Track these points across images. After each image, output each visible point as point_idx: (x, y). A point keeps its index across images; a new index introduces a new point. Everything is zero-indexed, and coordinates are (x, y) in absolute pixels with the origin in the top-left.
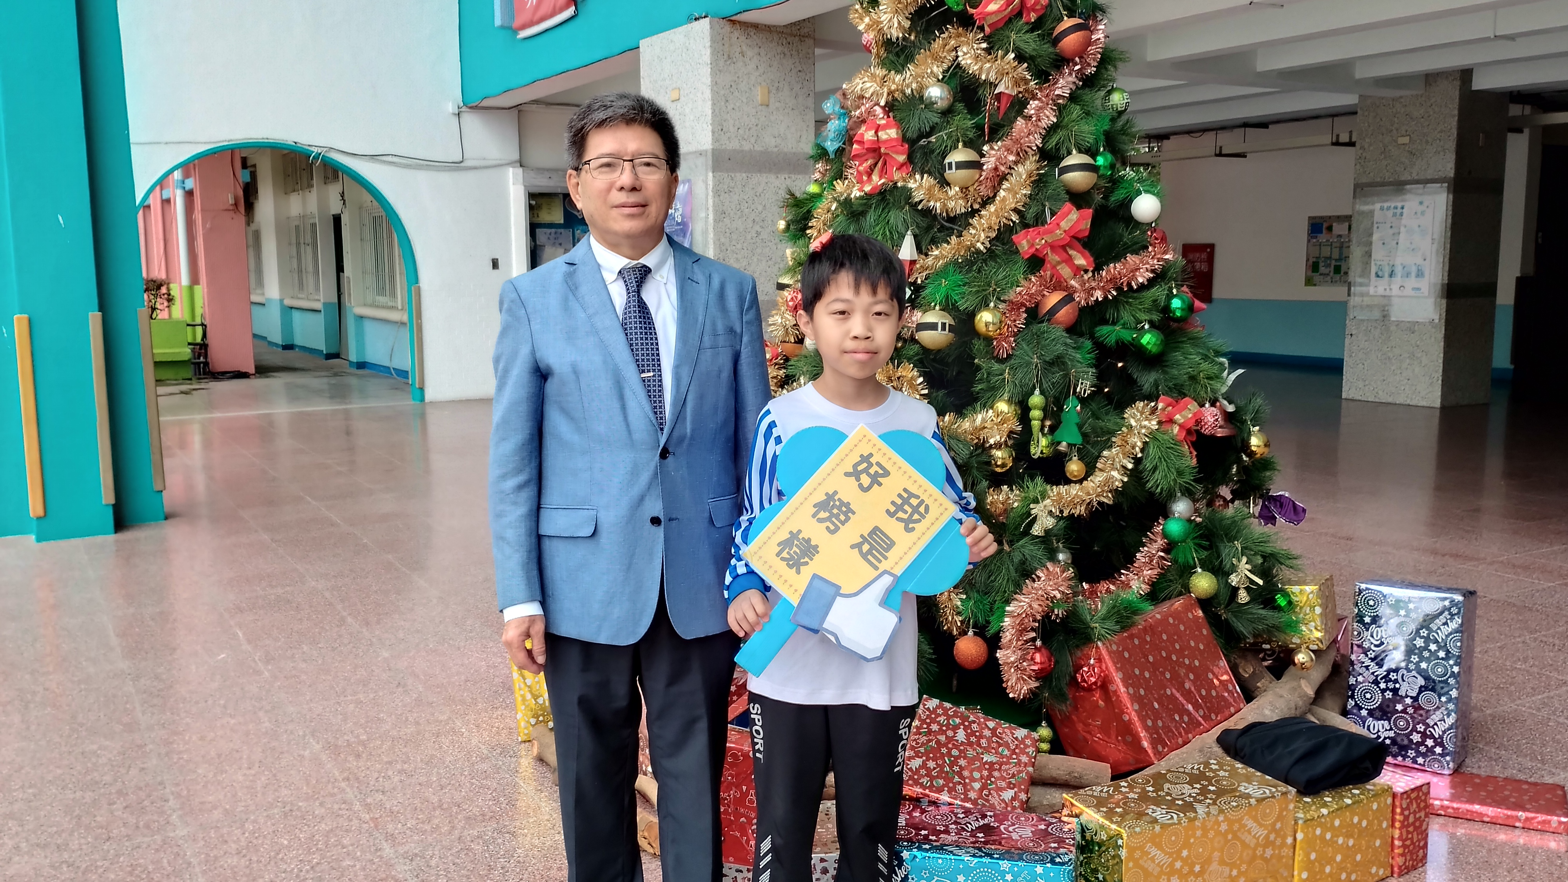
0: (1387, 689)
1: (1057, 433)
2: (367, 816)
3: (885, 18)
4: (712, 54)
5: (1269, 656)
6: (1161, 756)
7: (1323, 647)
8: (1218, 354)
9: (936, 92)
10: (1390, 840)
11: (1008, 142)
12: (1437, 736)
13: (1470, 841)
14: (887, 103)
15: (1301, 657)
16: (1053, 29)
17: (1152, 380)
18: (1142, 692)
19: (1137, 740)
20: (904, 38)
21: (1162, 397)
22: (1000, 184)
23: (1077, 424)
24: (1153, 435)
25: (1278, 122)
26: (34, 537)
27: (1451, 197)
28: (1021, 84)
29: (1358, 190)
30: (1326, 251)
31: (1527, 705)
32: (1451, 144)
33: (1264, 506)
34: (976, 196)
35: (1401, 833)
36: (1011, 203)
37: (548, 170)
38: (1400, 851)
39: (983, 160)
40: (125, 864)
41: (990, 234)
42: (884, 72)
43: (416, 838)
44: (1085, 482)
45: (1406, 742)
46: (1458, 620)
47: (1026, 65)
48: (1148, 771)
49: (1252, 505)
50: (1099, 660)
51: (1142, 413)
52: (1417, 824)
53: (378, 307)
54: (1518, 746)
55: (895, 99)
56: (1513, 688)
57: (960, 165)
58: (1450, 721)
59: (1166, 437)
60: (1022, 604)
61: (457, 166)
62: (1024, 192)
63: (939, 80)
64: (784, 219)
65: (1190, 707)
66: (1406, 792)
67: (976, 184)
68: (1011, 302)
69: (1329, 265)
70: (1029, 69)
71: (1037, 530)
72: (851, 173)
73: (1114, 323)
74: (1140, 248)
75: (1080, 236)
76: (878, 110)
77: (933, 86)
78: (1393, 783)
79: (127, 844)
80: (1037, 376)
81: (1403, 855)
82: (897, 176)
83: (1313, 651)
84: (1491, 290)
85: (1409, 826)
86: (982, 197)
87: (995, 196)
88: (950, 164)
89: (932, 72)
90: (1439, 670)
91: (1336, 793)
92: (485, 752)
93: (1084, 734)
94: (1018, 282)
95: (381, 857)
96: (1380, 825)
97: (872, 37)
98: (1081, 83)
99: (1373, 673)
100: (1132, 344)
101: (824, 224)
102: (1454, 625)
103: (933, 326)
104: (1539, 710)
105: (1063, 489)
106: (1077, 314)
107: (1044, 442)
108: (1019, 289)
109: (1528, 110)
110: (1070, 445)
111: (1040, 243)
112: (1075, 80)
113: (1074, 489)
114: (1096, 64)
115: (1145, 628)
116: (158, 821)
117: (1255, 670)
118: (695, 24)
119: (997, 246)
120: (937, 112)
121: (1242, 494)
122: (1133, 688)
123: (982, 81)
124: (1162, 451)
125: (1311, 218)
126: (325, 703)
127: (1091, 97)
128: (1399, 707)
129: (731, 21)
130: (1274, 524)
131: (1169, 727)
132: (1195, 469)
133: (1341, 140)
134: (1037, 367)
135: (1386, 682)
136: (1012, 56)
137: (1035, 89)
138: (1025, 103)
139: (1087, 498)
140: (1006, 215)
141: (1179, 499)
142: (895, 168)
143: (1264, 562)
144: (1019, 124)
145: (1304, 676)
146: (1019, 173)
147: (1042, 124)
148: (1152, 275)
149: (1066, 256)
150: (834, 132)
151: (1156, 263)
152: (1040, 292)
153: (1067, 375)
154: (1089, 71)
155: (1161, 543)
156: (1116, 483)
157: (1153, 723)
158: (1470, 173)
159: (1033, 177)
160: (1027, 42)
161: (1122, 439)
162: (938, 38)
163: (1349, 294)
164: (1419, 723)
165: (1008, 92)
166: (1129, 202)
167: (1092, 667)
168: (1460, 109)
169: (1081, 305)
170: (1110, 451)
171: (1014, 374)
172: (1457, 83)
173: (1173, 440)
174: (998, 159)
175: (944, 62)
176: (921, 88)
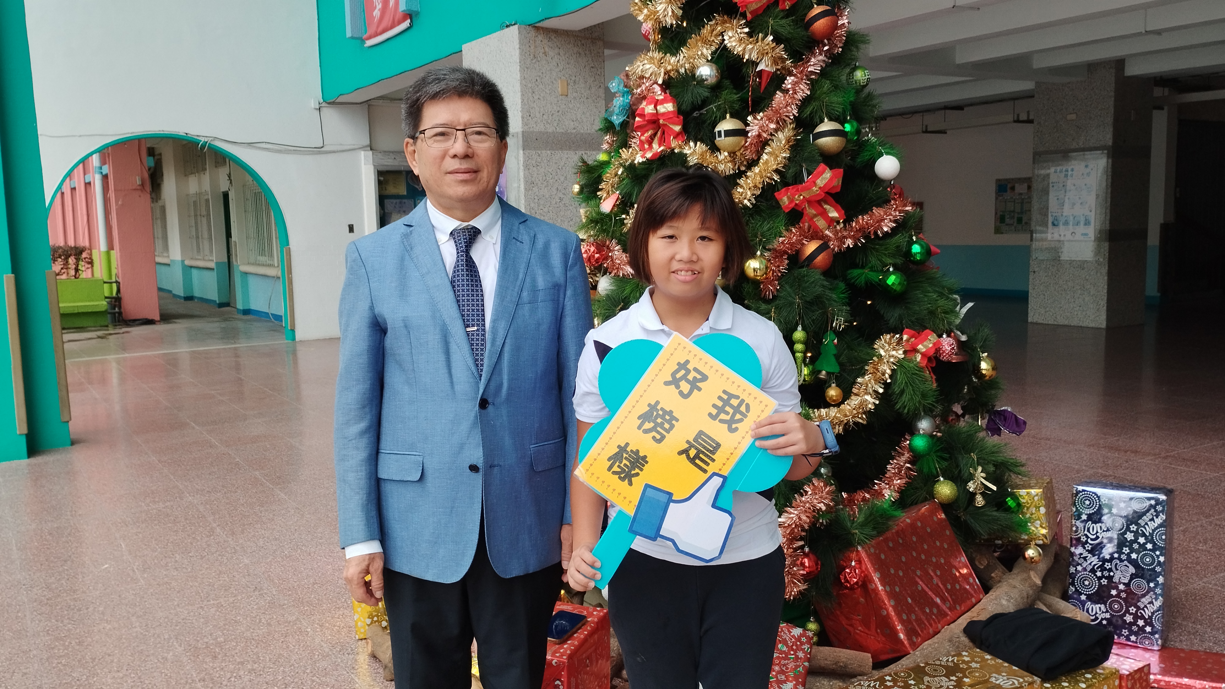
0: (1103, 576)
1: (817, 363)
3: (660, 8)
4: (521, 54)
5: (999, 548)
6: (915, 646)
7: (1047, 542)
8: (952, 291)
9: (706, 71)
11: (769, 112)
12: (1147, 617)
14: (664, 81)
15: (1030, 553)
16: (806, 15)
17: (896, 315)
18: (897, 589)
19: (895, 633)
20: (677, 24)
21: (906, 330)
22: (763, 148)
23: (835, 355)
24: (900, 363)
25: (972, 105)
27: (1110, 161)
28: (779, 62)
29: (1037, 157)
30: (1010, 207)
32: (1110, 120)
33: (990, 420)
34: (743, 159)
36: (773, 165)
37: (393, 152)
39: (748, 128)
41: (755, 192)
42: (661, 55)
44: (842, 406)
45: (1120, 622)
46: (1163, 517)
47: (782, 46)
48: (905, 662)
49: (980, 419)
50: (859, 562)
51: (890, 344)
53: (259, 265)
54: (1211, 620)
55: (670, 78)
57: (728, 133)
58: (1158, 603)
59: (911, 365)
60: (792, 516)
61: (319, 150)
62: (784, 155)
63: (708, 61)
64: (578, 183)
65: (938, 600)
66: (1130, 674)
67: (742, 150)
68: (774, 250)
69: (1013, 217)
70: (786, 50)
72: (634, 143)
73: (863, 267)
74: (884, 202)
75: (834, 191)
76: (657, 89)
77: (703, 65)
78: (1119, 665)
80: (799, 314)
82: (674, 144)
83: (1039, 546)
84: (1143, 234)
86: (747, 160)
87: (759, 159)
88: (720, 132)
89: (702, 54)
90: (1148, 560)
91: (1072, 678)
93: (847, 627)
94: (781, 233)
97: (650, 26)
98: (830, 61)
99: (1090, 564)
100: (879, 285)
101: (613, 187)
102: (1158, 521)
105: (823, 411)
106: (832, 259)
107: (805, 372)
108: (781, 239)
109: (1167, 91)
110: (828, 373)
111: (799, 198)
112: (825, 59)
113: (833, 412)
114: (841, 45)
115: (897, 532)
117: (989, 562)
118: (507, 30)
119: (762, 202)
120: (707, 88)
121: (971, 410)
122: (889, 586)
123: (745, 60)
124: (908, 377)
125: (998, 181)
126: (190, 607)
127: (838, 74)
128: (1114, 592)
129: (536, 28)
130: (1000, 435)
131: (921, 619)
132: (936, 391)
133: (1021, 119)
134: (798, 306)
135: (1102, 571)
136: (771, 38)
137: (791, 67)
138: (783, 79)
139: (845, 419)
140: (769, 175)
141: (923, 418)
142: (672, 137)
143: (996, 470)
144: (778, 97)
145: (1033, 569)
146: (779, 139)
147: (798, 96)
148: (894, 225)
149: (822, 209)
150: (620, 108)
151: (897, 215)
152: (800, 241)
153: (824, 313)
154: (836, 51)
155: (908, 456)
156: (869, 406)
157: (907, 617)
158: (1124, 142)
159: (791, 143)
160: (782, 25)
161: (874, 367)
162: (707, 24)
163: (1031, 240)
164: (1131, 606)
165: (768, 70)
166: (872, 163)
167: (853, 568)
168: (1115, 92)
169: (835, 252)
170: (864, 378)
171: (779, 313)
172: (1113, 71)
173: (917, 367)
174: (761, 127)
175: (712, 45)
176: (693, 67)
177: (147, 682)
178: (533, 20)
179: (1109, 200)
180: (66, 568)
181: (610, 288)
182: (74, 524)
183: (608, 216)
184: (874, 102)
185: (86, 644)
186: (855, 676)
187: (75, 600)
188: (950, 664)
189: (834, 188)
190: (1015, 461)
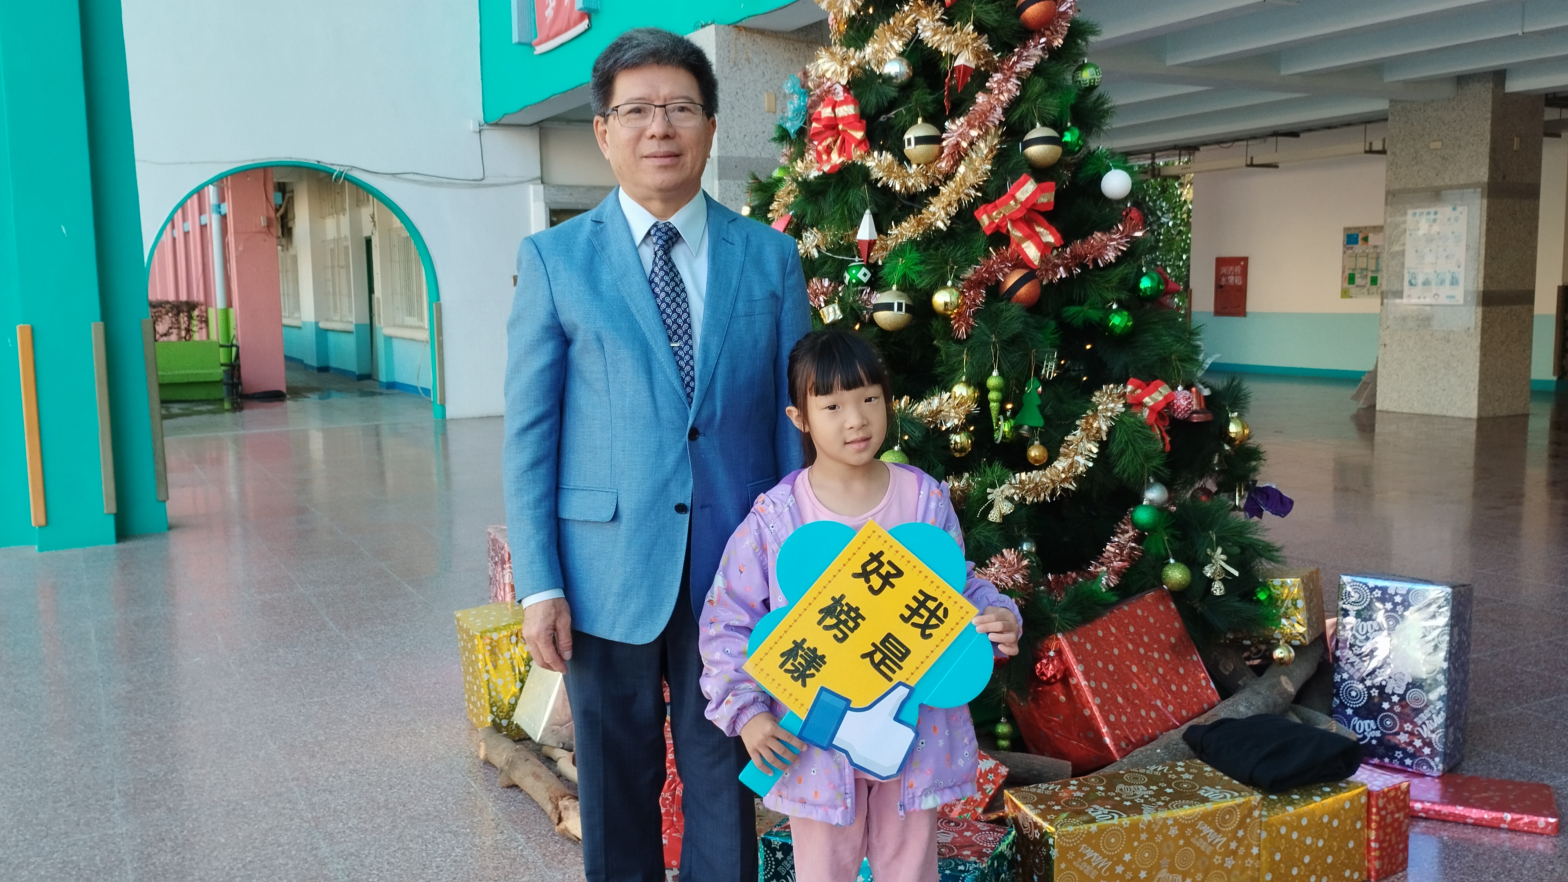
0: (1374, 686)
1: (1018, 416)
2: (310, 816)
5: (1255, 654)
6: (1124, 753)
7: (1307, 642)
9: (895, 67)
10: (1365, 842)
11: (970, 117)
12: (1425, 736)
13: (1457, 846)
14: (848, 82)
15: (1278, 653)
17: (1120, 362)
18: (1105, 686)
19: (1099, 736)
21: (1131, 379)
22: (961, 160)
23: (1039, 406)
24: (1119, 418)
25: (1309, 130)
26: (36, 547)
27: (1485, 202)
28: (983, 56)
29: (1389, 197)
30: (1362, 263)
31: (1534, 708)
32: (1484, 149)
33: (1250, 499)
34: (937, 172)
35: (1377, 836)
36: (972, 179)
37: (569, 186)
38: (1377, 853)
39: (944, 136)
40: (58, 860)
41: (950, 212)
42: (844, 49)
43: (355, 837)
44: (1048, 468)
45: (1393, 741)
46: (1447, 613)
48: (1108, 770)
49: (1237, 497)
50: (1059, 652)
51: (1110, 396)
52: (1396, 825)
53: (407, 327)
54: (1520, 749)
55: (854, 76)
56: (1520, 691)
57: (919, 140)
59: (1132, 420)
61: (478, 183)
62: (986, 167)
63: (898, 55)
64: (750, 204)
65: (1159, 703)
66: (1383, 792)
67: (936, 161)
68: (969, 279)
69: (1366, 276)
70: (990, 41)
71: (994, 516)
72: (810, 153)
73: (1081, 303)
74: (1109, 226)
75: (1043, 208)
76: (840, 89)
77: (891, 60)
79: (64, 841)
80: (995, 356)
81: (1380, 858)
82: (856, 154)
83: (1294, 646)
84: (1527, 298)
85: (1386, 826)
86: (942, 174)
87: (955, 172)
89: (891, 47)
91: (1305, 790)
92: (442, 752)
93: (1046, 730)
94: (978, 260)
95: (316, 856)
96: (1354, 823)
97: (833, 14)
99: (1358, 670)
100: (1099, 326)
101: (785, 207)
103: (889, 307)
104: (1546, 713)
105: (1025, 475)
106: (1038, 291)
107: (1005, 427)
110: (1032, 429)
111: (1000, 218)
112: (1040, 53)
114: (1063, 37)
115: (1110, 620)
116: (98, 819)
117: (1235, 667)
118: (702, 31)
119: (958, 224)
120: (895, 87)
121: (1227, 487)
122: (1095, 681)
123: (942, 54)
124: (1128, 436)
125: (1346, 229)
126: (290, 704)
128: (1386, 705)
129: (737, 26)
130: (1260, 517)
131: (1134, 723)
132: (1166, 453)
133: (1374, 148)
134: (995, 347)
135: (1372, 679)
136: (972, 27)
137: (998, 61)
138: (986, 76)
139: (1051, 485)
140: (966, 191)
141: (1150, 486)
142: (853, 146)
143: (1242, 553)
144: (981, 98)
145: (1285, 675)
146: (980, 149)
147: (1004, 97)
148: (1120, 254)
149: (1030, 232)
150: (794, 112)
151: (1124, 241)
152: (1001, 270)
153: (1027, 355)
154: (1056, 44)
155: (1131, 533)
156: (1081, 469)
157: (1116, 719)
158: (1504, 177)
159: (995, 152)
160: (987, 13)
161: (1087, 423)
162: (899, 11)
163: (1382, 304)
164: (1406, 723)
165: (968, 64)
166: (1098, 179)
167: (1051, 660)
168: (1493, 112)
169: (1044, 283)
170: (1074, 435)
171: (972, 355)
172: (1490, 85)
173: (1140, 422)
174: (960, 135)
175: (902, 36)
176: (881, 63)
177: (232, 779)
178: (734, 19)
179: (1483, 252)
180: (150, 660)
182: (165, 614)
184: (1106, 106)
187: (159, 694)
188: (1157, 773)
189: (1043, 204)
190: (1268, 545)
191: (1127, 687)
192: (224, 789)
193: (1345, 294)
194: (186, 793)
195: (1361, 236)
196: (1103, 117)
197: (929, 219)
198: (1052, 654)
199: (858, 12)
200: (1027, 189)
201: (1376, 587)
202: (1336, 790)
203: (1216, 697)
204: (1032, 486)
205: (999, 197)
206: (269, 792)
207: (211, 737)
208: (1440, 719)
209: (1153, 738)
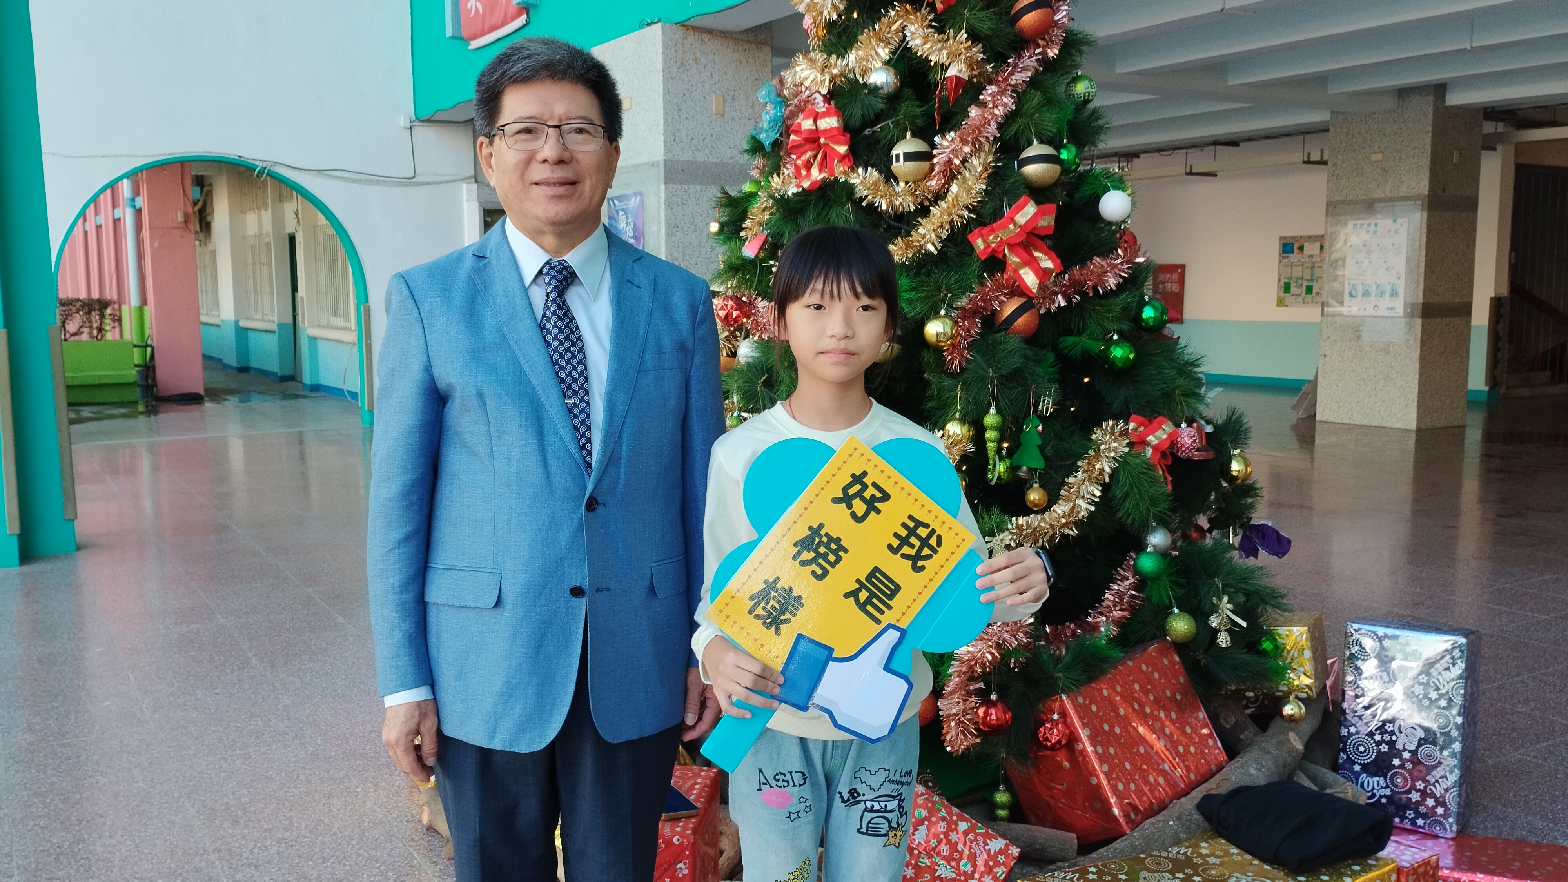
0: (1383, 741)
1: (1016, 457)
4: (664, 60)
5: (1253, 703)
6: (1134, 824)
7: (1314, 694)
9: (881, 77)
11: (962, 131)
12: (1438, 795)
14: (830, 91)
15: (1288, 710)
16: (1012, 6)
17: (1121, 397)
18: (1112, 751)
19: (1108, 806)
21: (1133, 416)
22: (953, 178)
23: (1039, 446)
24: (1123, 459)
25: (1250, 139)
27: (1425, 214)
28: (976, 66)
29: (1330, 208)
30: (1297, 271)
31: (1532, 754)
32: (1425, 161)
33: (1245, 537)
34: (926, 192)
36: (965, 199)
39: (935, 152)
41: (941, 234)
42: (825, 56)
44: (1047, 512)
45: (1404, 800)
46: (1461, 665)
48: (1118, 844)
49: (1231, 535)
50: (1064, 714)
51: (1111, 434)
53: (332, 328)
54: (1527, 802)
55: (836, 86)
56: (1515, 735)
57: (909, 157)
59: (1138, 461)
61: (409, 181)
62: (980, 187)
63: (884, 63)
64: (717, 221)
66: (1412, 867)
67: (926, 179)
68: (963, 309)
69: (1302, 285)
70: (984, 51)
72: (788, 168)
73: (1079, 333)
74: (1107, 251)
75: (1043, 232)
76: (820, 99)
77: (876, 70)
78: (1398, 856)
80: (993, 392)
82: (839, 169)
83: (1301, 700)
84: (1466, 310)
86: (932, 193)
87: (947, 191)
89: (877, 54)
90: (1440, 721)
91: (1335, 870)
93: (1049, 799)
94: (972, 286)
97: (813, 19)
98: (1041, 69)
99: (1366, 724)
100: (1100, 358)
101: (759, 226)
102: (1456, 670)
104: (1545, 760)
105: (1022, 520)
106: (1036, 322)
107: (1001, 468)
108: (972, 295)
109: (1501, 127)
110: (1031, 470)
111: (996, 241)
112: (1035, 64)
113: (1034, 520)
117: (1237, 720)
118: (647, 30)
119: (949, 247)
120: (882, 98)
121: (1220, 523)
122: (1101, 747)
123: (932, 64)
124: (1133, 478)
125: (1281, 238)
126: (210, 759)
127: (1055, 83)
128: (1396, 762)
129: (684, 25)
130: (1256, 557)
131: (1143, 790)
132: (1169, 495)
133: (1312, 159)
134: (993, 382)
135: (1382, 734)
136: (965, 36)
137: (992, 73)
138: (980, 89)
139: (1050, 530)
140: (959, 212)
141: (1154, 530)
142: (836, 161)
143: (1248, 600)
144: (974, 112)
145: (1293, 730)
146: (974, 167)
147: (999, 112)
148: (1121, 280)
149: (1028, 257)
150: (770, 122)
151: (1126, 266)
152: (997, 298)
153: (1026, 391)
154: (1051, 54)
155: (1132, 580)
156: (1082, 513)
157: (1125, 788)
158: (1444, 190)
159: (989, 171)
160: (981, 20)
161: (1089, 464)
162: (884, 16)
163: (1322, 315)
164: (1418, 780)
165: (961, 76)
166: (1096, 199)
167: (1055, 723)
168: (1433, 126)
169: (1042, 312)
170: (1076, 477)
171: (968, 390)
172: (1431, 98)
173: (1146, 464)
174: (952, 151)
175: (889, 43)
176: (865, 72)
177: (146, 851)
178: (682, 17)
179: (1423, 265)
180: (56, 705)
181: (753, 354)
182: (72, 650)
183: (752, 262)
184: (1100, 122)
185: (72, 801)
186: (1053, 862)
188: (1181, 857)
189: (1043, 227)
190: (1273, 590)
191: (1135, 750)
192: (136, 864)
193: (1281, 303)
194: (93, 869)
195: (1296, 245)
196: (1097, 133)
197: (918, 241)
198: (1055, 717)
199: (840, 16)
200: (1027, 212)
201: (1386, 636)
202: (1366, 869)
203: (1223, 757)
204: (1029, 531)
205: (995, 221)
206: (186, 867)
207: (122, 799)
208: (1454, 777)
209: (1163, 807)
